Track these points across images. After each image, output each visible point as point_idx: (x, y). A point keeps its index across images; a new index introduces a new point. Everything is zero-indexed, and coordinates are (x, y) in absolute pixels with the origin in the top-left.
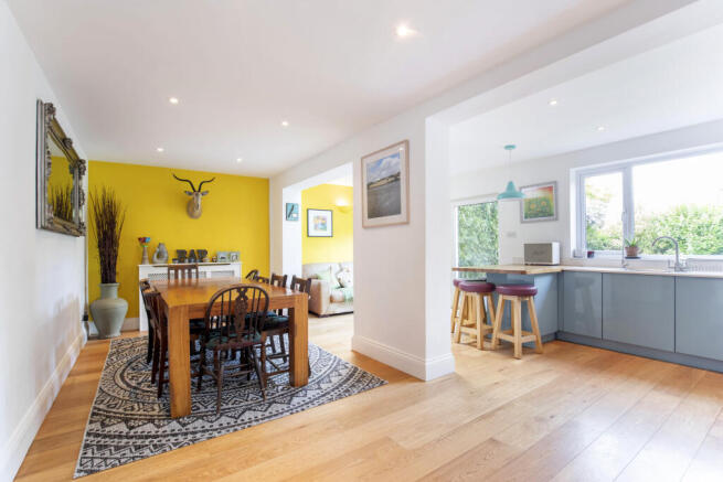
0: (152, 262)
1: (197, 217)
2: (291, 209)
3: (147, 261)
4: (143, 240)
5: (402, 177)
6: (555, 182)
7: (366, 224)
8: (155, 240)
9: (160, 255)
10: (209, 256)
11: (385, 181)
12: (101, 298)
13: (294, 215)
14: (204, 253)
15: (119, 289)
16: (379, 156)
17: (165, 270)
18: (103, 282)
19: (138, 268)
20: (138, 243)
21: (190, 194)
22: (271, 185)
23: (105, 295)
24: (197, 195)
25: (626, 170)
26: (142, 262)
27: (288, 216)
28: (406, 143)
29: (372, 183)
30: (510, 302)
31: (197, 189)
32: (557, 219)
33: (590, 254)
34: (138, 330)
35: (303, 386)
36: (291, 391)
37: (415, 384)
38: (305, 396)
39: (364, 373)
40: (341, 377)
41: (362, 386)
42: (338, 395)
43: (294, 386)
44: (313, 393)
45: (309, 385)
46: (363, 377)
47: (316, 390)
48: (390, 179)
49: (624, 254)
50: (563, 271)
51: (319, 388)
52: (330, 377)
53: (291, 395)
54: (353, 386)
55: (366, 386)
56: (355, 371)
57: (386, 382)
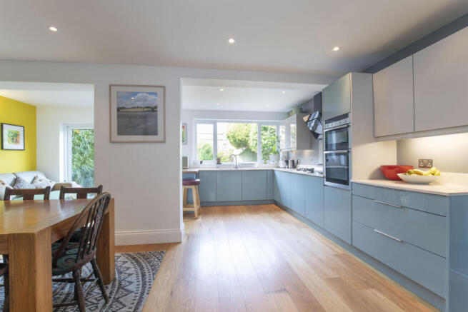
5: (160, 111)
6: (186, 124)
7: (113, 140)
11: (141, 110)
16: (135, 90)
25: (215, 124)
28: (164, 87)
29: (123, 108)
33: (201, 162)
35: (115, 280)
36: (113, 286)
37: (179, 246)
38: (131, 283)
39: (140, 254)
40: (129, 262)
41: (156, 259)
42: (153, 270)
43: (109, 284)
44: (133, 278)
45: (117, 276)
46: (143, 256)
47: (132, 276)
48: (146, 109)
49: (216, 162)
50: (199, 171)
51: (130, 275)
52: (121, 267)
53: (119, 288)
54: (149, 262)
55: (158, 258)
56: (130, 255)
57: (164, 251)
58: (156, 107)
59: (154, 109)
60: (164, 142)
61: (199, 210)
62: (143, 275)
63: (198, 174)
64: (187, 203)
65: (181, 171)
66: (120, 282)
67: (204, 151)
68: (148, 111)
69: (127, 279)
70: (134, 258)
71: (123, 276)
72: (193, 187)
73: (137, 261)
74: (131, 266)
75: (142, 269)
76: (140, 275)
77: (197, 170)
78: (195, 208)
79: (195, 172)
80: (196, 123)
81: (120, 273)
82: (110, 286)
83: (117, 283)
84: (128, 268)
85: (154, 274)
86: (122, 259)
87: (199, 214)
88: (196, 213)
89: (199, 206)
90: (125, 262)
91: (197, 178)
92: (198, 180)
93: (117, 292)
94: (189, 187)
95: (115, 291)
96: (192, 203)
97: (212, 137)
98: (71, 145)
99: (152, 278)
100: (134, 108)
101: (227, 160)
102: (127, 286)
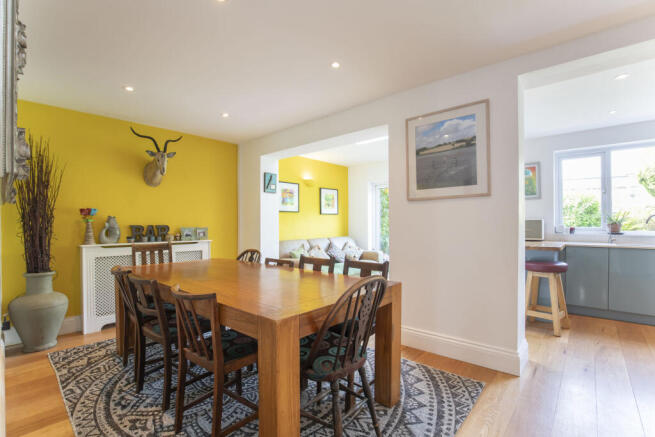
0: (99, 241)
1: (156, 185)
2: (269, 180)
3: (92, 240)
4: (86, 212)
5: (480, 142)
6: (539, 163)
7: (411, 197)
8: (102, 212)
9: (110, 232)
10: (171, 232)
11: (450, 147)
12: (25, 294)
13: (273, 187)
14: (165, 229)
15: (54, 279)
16: (439, 118)
17: (128, 251)
18: (29, 271)
19: (79, 250)
20: (80, 217)
21: (152, 154)
22: (240, 152)
23: (32, 289)
24: (162, 156)
25: (605, 155)
26: (86, 241)
27: (266, 188)
28: (487, 102)
29: (425, 149)
30: (547, 279)
31: (162, 149)
32: (540, 197)
33: (572, 230)
34: (80, 333)
35: (398, 404)
36: (393, 416)
37: (512, 382)
38: (419, 421)
39: (442, 373)
40: (424, 383)
41: (466, 394)
42: (457, 413)
43: (390, 407)
44: (423, 414)
45: (402, 400)
46: (448, 379)
47: (421, 409)
48: (457, 145)
49: (608, 230)
50: (566, 247)
51: (421, 405)
52: (412, 385)
53: (400, 422)
54: (455, 395)
55: (470, 393)
56: (428, 371)
57: (484, 384)
58: (474, 138)
59: (470, 143)
60: (488, 195)
61: (563, 321)
62: (440, 417)
63: (564, 253)
64: (538, 304)
65: (522, 244)
66: (404, 412)
67: (581, 210)
68: (461, 147)
69: (413, 411)
70: (433, 379)
71: (411, 402)
72: (551, 277)
73: (437, 386)
74: (426, 390)
75: (441, 402)
76: (435, 413)
77: (561, 245)
78: (556, 315)
79: (556, 249)
80: (560, 157)
81: (409, 395)
82: (390, 411)
83: (400, 410)
84: (421, 393)
85: (457, 422)
86: (417, 373)
87: (563, 328)
88: (557, 326)
89: (562, 314)
90: (419, 380)
91: (560, 260)
92: (564, 264)
93: (396, 427)
94: (544, 275)
95: (394, 425)
96: (550, 305)
97: (598, 183)
98: (379, 207)
99: (452, 427)
100: (440, 145)
101: (641, 225)
102: (412, 424)
